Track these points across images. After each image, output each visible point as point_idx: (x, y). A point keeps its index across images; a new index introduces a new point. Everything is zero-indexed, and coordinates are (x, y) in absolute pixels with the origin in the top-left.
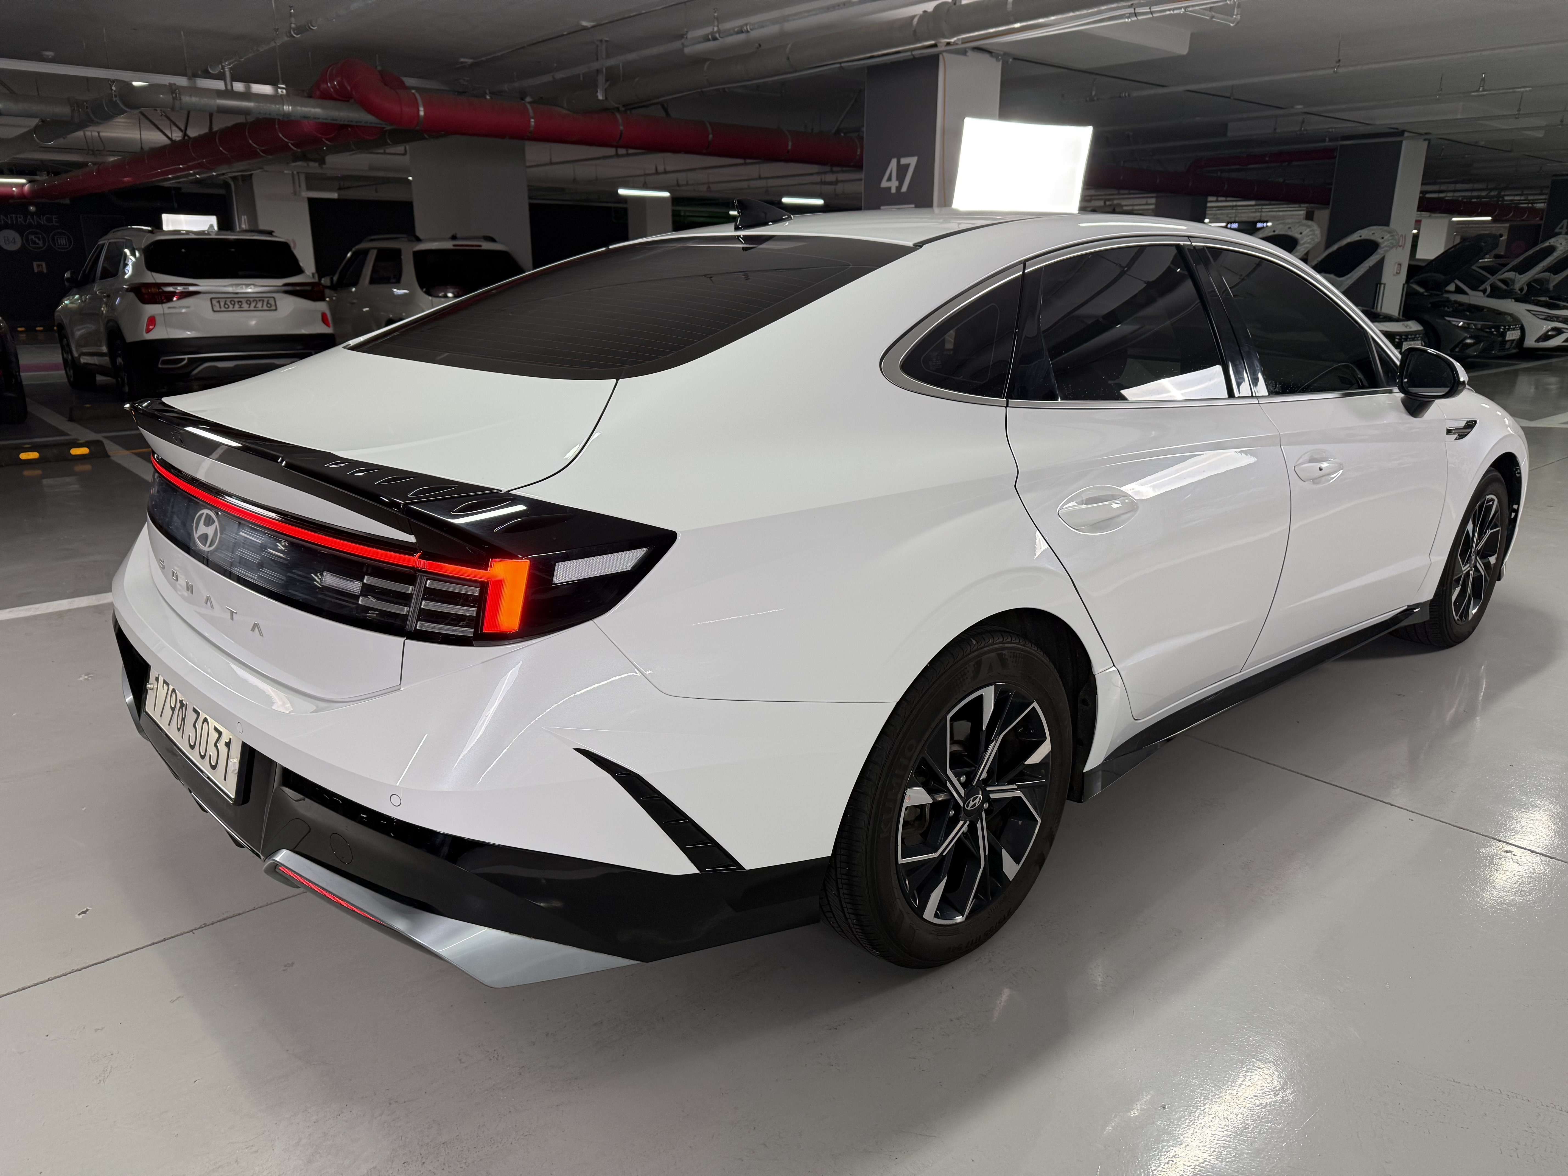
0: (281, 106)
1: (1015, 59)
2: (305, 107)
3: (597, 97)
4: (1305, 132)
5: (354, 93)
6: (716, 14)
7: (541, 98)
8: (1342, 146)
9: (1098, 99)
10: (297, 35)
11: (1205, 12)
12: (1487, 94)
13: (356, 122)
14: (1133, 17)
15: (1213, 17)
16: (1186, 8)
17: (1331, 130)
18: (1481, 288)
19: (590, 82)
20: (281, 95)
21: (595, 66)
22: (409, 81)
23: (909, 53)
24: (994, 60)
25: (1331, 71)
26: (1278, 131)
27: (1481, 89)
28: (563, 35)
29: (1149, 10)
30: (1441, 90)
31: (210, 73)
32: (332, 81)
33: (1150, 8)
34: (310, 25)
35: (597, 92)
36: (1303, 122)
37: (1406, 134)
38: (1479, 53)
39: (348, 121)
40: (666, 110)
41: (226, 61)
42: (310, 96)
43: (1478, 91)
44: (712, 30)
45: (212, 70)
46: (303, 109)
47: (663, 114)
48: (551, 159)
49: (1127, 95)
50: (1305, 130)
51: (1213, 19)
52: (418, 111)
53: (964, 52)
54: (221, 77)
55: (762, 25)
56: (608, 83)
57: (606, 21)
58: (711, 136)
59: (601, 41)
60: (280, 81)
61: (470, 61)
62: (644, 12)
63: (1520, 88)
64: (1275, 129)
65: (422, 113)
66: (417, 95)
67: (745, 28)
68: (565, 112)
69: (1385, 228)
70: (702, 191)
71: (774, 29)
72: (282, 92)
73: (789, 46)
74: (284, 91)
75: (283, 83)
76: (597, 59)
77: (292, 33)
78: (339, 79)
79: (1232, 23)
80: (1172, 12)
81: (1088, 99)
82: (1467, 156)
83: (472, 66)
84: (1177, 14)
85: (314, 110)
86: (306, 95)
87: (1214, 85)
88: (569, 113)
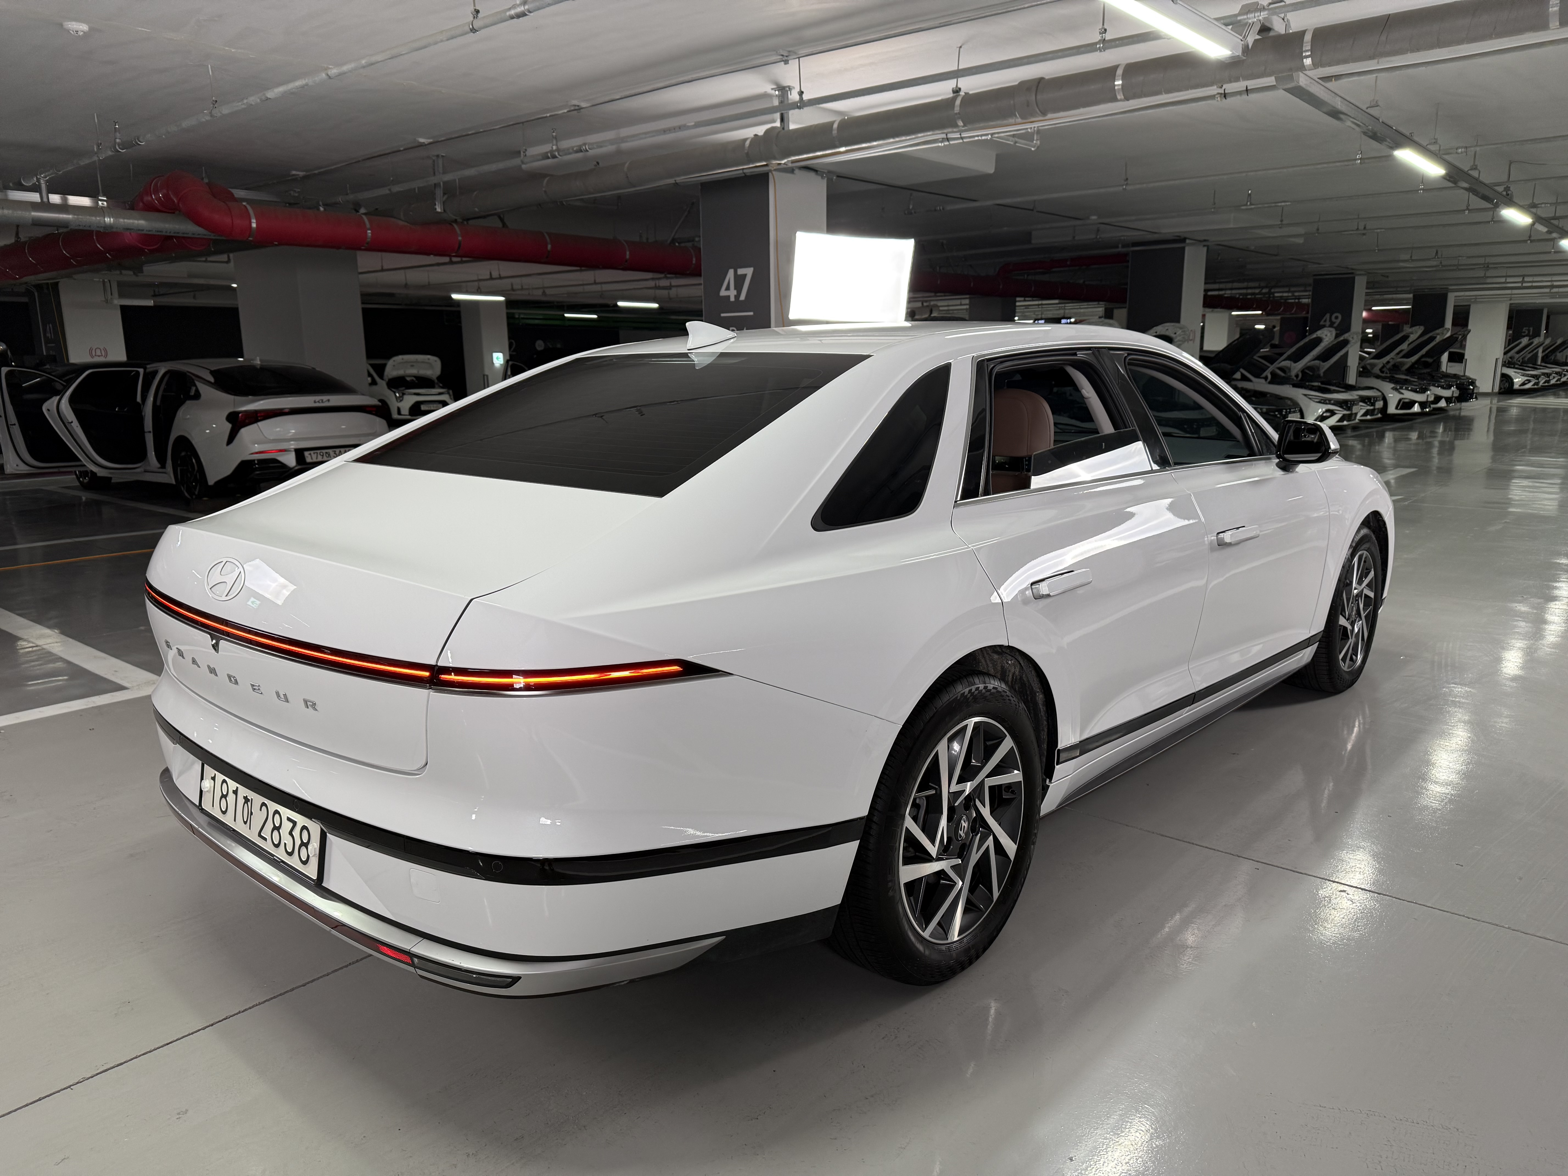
0: (102, 218)
1: (838, 176)
2: (127, 219)
3: (436, 209)
4: (1100, 240)
5: (181, 205)
6: (554, 134)
7: (377, 209)
8: (1133, 252)
9: (915, 213)
10: (123, 150)
11: (1009, 137)
12: (1254, 208)
13: (183, 233)
14: (945, 141)
15: (1016, 142)
16: (992, 134)
17: (1123, 238)
18: (1264, 375)
19: (428, 195)
20: (102, 207)
21: (433, 180)
22: (239, 193)
23: (741, 172)
24: (820, 178)
25: (1121, 188)
26: (1077, 238)
27: (1249, 204)
28: (400, 151)
29: (959, 136)
30: (1215, 204)
31: (23, 185)
32: (156, 192)
33: (960, 135)
34: (137, 141)
35: (435, 205)
36: (1098, 230)
37: (1188, 241)
38: (1244, 174)
39: (175, 233)
40: (502, 220)
41: (41, 174)
42: (132, 208)
43: (1246, 205)
44: (551, 149)
45: (27, 183)
46: (126, 220)
47: (500, 225)
48: (382, 267)
49: (941, 208)
50: (1100, 238)
51: (1017, 144)
52: (250, 223)
53: (791, 171)
54: (35, 189)
55: (600, 145)
56: (446, 197)
57: (442, 139)
58: (549, 247)
59: (438, 156)
60: (101, 194)
61: (301, 174)
62: (481, 130)
63: (1281, 202)
64: (1074, 237)
65: (254, 225)
66: (249, 207)
67: (584, 147)
68: (401, 223)
69: (1177, 324)
70: (537, 295)
71: (611, 148)
72: (102, 204)
73: (627, 165)
74: (105, 203)
75: (104, 196)
76: (434, 173)
77: (117, 147)
78: (165, 191)
79: (1034, 147)
80: (980, 138)
81: (906, 212)
82: (1240, 260)
83: (305, 177)
84: (984, 140)
85: (138, 222)
86: (128, 207)
87: (1019, 199)
88: (406, 224)
